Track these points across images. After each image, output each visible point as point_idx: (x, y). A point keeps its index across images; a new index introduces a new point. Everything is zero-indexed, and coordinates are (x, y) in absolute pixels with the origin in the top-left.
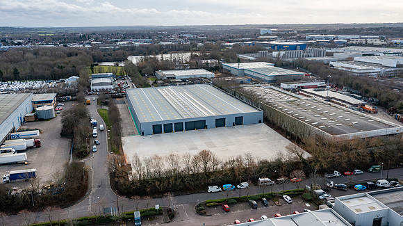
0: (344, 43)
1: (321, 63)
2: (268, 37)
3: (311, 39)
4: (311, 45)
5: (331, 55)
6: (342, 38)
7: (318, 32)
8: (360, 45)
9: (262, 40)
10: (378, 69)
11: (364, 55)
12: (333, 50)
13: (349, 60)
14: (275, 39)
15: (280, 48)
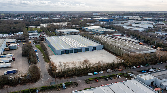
0: (127, 19)
1: (120, 27)
2: (97, 16)
3: (114, 17)
4: (114, 19)
5: (123, 23)
6: (126, 17)
7: (116, 15)
8: (133, 20)
9: (95, 17)
10: (142, 29)
11: (135, 24)
12: (123, 22)
13: (130, 25)
14: (100, 17)
15: (103, 21)
